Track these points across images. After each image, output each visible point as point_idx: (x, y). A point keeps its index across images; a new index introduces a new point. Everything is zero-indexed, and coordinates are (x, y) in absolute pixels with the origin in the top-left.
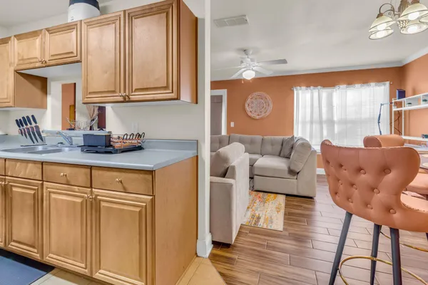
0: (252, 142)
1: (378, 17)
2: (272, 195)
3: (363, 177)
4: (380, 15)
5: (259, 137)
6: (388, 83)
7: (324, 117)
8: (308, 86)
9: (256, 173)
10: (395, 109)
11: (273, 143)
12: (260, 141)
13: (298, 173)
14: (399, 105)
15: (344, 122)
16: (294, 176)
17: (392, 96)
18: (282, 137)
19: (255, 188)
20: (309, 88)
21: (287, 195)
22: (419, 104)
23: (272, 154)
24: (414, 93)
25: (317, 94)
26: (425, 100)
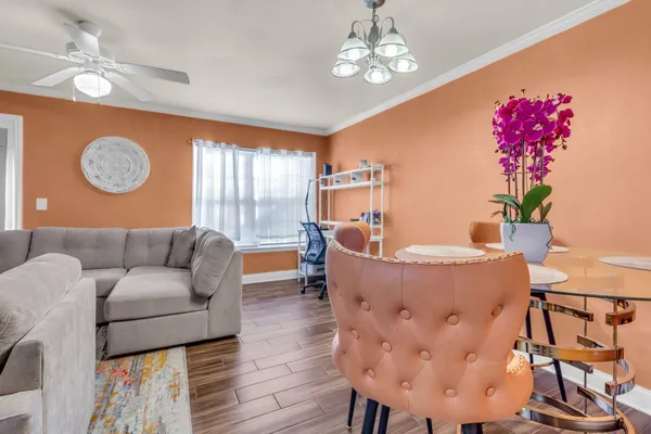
0: (102, 243)
1: (350, 37)
2: (157, 356)
3: (407, 324)
4: (352, 35)
5: (119, 232)
6: (314, 154)
7: (242, 194)
8: (217, 142)
9: (113, 315)
10: (322, 188)
11: (151, 242)
12: (122, 238)
13: (210, 298)
14: (325, 182)
15: (268, 202)
16: (202, 304)
17: (319, 172)
18: (170, 230)
19: (112, 351)
20: (218, 145)
21: (188, 345)
22: (349, 182)
23: (150, 264)
24: (340, 170)
25: (231, 156)
26: (354, 179)
